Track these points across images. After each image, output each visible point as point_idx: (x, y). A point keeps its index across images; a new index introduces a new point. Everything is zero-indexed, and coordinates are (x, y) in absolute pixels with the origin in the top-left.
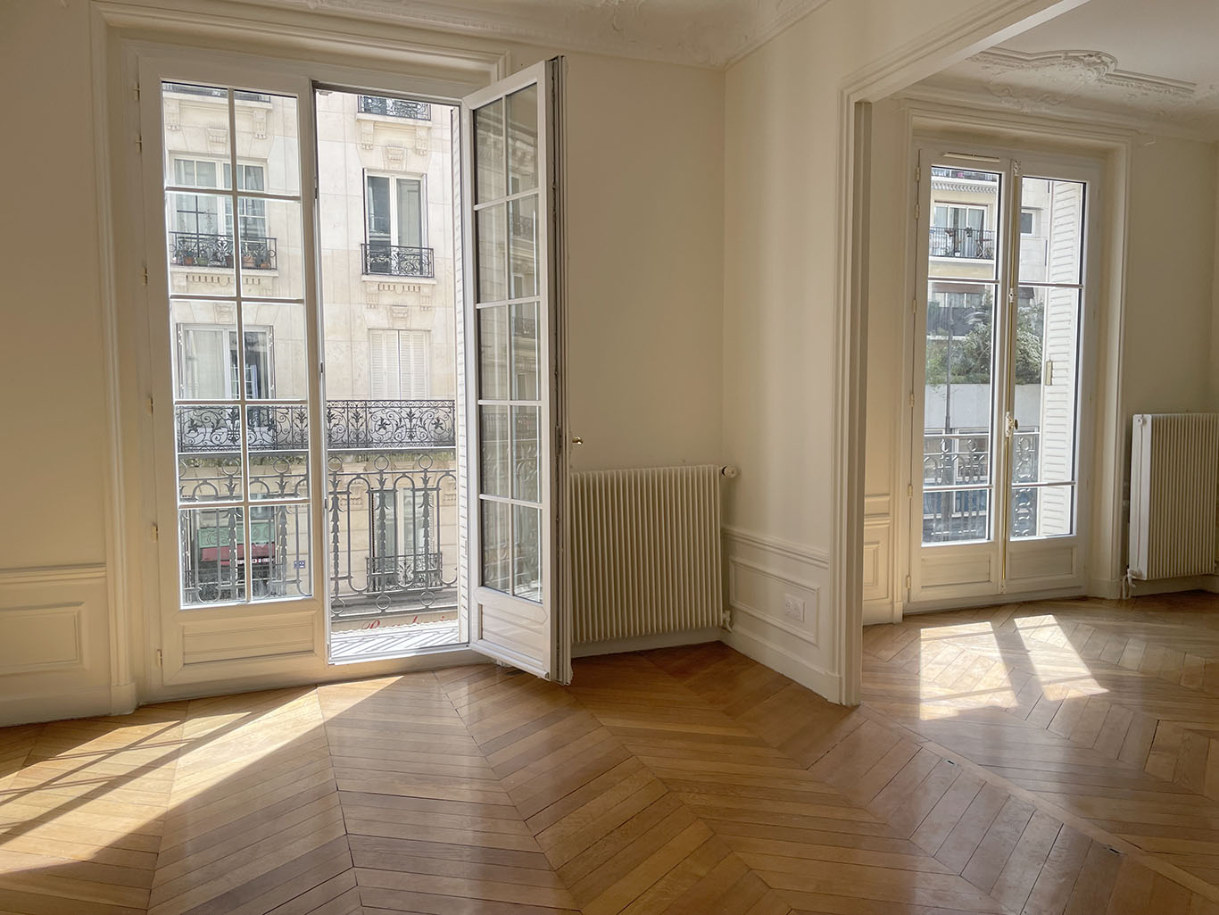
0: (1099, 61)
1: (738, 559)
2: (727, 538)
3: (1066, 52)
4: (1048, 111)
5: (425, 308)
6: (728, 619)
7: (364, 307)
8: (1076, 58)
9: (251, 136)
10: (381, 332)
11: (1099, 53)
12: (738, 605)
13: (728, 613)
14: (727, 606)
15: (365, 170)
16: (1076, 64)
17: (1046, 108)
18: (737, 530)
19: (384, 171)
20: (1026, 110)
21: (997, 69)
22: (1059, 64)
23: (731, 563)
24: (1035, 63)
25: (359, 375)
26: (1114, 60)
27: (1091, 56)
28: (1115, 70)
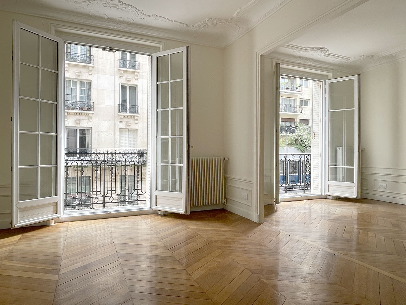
0: (324, 50)
1: (229, 184)
2: (225, 178)
3: (315, 47)
4: (311, 64)
5: (136, 123)
6: (226, 202)
7: (119, 122)
8: (318, 49)
9: (88, 74)
10: (123, 129)
11: (324, 48)
12: (229, 197)
13: (226, 200)
14: (226, 198)
15: (121, 84)
16: (318, 51)
17: (311, 63)
18: (228, 176)
19: (126, 84)
20: (305, 63)
21: (297, 52)
22: (314, 51)
23: (226, 185)
24: (307, 50)
25: (116, 142)
26: (328, 50)
27: (322, 49)
28: (328, 53)
